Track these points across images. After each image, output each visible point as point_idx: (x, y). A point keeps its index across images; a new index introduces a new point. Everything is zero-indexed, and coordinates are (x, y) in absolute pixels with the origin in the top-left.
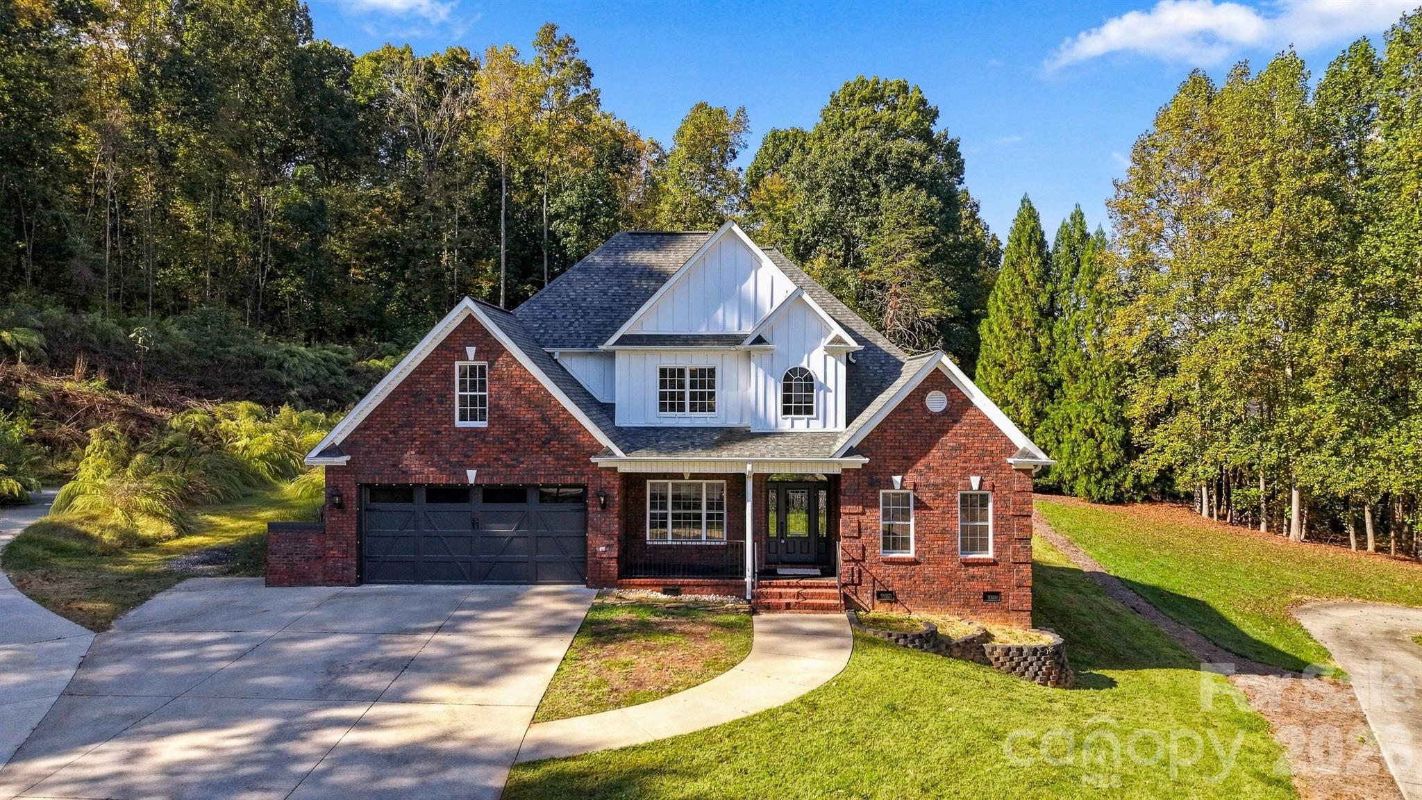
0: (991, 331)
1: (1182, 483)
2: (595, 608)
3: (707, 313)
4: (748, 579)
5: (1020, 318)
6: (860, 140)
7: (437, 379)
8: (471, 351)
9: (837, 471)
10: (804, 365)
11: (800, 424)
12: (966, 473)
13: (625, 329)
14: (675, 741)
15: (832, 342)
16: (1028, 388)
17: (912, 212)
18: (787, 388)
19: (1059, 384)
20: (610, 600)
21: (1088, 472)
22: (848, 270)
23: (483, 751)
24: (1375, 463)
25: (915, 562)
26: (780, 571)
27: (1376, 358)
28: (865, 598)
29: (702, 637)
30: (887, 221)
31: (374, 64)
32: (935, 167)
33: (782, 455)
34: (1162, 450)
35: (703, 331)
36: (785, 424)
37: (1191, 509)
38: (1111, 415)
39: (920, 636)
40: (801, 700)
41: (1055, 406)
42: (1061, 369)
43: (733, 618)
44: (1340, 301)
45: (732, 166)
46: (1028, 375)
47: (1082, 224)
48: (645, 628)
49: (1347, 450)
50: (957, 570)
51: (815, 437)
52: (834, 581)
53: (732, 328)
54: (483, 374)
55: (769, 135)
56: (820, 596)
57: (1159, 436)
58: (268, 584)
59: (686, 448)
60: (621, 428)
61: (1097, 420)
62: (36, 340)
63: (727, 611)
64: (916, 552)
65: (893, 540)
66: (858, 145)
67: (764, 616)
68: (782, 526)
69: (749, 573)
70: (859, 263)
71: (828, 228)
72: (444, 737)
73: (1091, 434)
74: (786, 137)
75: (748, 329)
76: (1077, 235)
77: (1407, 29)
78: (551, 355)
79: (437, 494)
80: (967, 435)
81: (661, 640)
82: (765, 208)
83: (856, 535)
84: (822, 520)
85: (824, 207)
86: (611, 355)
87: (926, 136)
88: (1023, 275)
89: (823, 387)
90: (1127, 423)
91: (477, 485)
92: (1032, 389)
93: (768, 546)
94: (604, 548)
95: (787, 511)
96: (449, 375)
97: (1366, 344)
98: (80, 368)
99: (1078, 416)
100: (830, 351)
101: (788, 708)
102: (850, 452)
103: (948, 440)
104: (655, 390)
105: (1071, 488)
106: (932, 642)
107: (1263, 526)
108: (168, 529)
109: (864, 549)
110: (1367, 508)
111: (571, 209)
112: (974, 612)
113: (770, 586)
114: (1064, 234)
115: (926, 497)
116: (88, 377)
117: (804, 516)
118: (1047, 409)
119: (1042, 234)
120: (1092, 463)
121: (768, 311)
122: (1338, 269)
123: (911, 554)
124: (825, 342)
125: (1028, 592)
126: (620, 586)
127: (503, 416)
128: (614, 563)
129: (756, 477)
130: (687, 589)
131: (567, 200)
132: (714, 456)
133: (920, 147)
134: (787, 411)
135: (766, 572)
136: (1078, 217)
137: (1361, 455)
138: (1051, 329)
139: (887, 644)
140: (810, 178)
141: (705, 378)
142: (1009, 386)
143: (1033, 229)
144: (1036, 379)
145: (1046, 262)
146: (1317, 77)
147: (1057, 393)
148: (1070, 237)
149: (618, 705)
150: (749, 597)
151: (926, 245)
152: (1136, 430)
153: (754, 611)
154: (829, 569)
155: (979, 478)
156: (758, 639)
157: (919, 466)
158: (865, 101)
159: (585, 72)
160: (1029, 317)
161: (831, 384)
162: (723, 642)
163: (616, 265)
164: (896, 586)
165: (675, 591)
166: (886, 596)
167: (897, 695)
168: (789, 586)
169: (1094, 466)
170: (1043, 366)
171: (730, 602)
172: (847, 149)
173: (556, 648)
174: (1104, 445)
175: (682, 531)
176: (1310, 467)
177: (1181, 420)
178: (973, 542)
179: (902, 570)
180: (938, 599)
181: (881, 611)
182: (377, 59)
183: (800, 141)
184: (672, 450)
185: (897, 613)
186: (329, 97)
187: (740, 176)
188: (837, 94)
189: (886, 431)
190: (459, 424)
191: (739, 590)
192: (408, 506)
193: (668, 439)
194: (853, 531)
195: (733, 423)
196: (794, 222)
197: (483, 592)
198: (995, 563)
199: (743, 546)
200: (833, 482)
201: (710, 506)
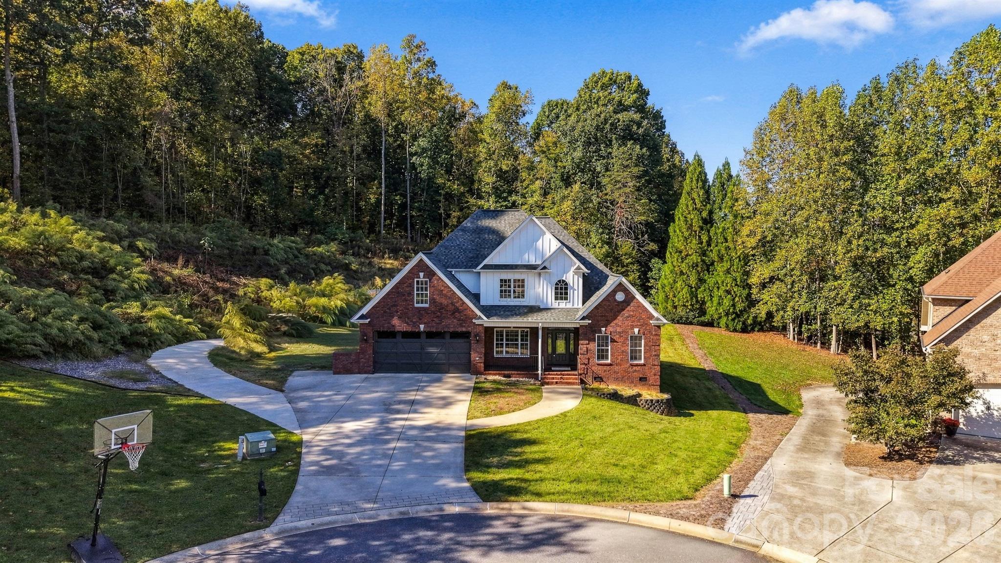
0: (675, 231)
1: (777, 321)
2: (476, 383)
3: (521, 254)
4: (540, 372)
5: (691, 225)
6: (601, 113)
7: (407, 286)
8: (422, 274)
9: (578, 326)
10: (564, 279)
11: (563, 304)
12: (633, 327)
13: (486, 262)
14: (518, 424)
15: (576, 269)
16: (695, 266)
17: (631, 159)
18: (556, 289)
19: (712, 264)
20: (482, 380)
21: (727, 314)
22: (594, 191)
23: (454, 427)
24: (870, 312)
25: (610, 365)
26: (553, 369)
27: (873, 257)
28: (589, 380)
29: (522, 394)
30: (616, 164)
31: (301, 57)
32: (645, 129)
33: (554, 319)
34: (766, 303)
35: (519, 263)
36: (555, 304)
37: (785, 336)
38: (741, 281)
39: (610, 394)
40: (561, 414)
41: (711, 276)
42: (714, 256)
43: (533, 387)
44: (855, 226)
45: (522, 121)
46: (695, 258)
47: (729, 169)
48: (498, 390)
49: (856, 305)
50: (628, 368)
51: (568, 310)
52: (576, 373)
53: (532, 261)
54: (426, 284)
55: (546, 103)
56: (570, 379)
57: (765, 296)
58: (334, 374)
59: (512, 315)
60: (483, 306)
61: (733, 285)
62: (154, 246)
63: (531, 385)
64: (611, 360)
65: (602, 355)
66: (600, 117)
67: (546, 386)
68: (554, 348)
69: (540, 369)
70: (600, 187)
71: (582, 166)
72: (438, 423)
73: (728, 292)
74: (556, 105)
75: (539, 262)
76: (725, 176)
77: (899, 74)
78: (451, 272)
79: (406, 335)
80: (633, 311)
81: (506, 395)
82: (544, 152)
83: (586, 353)
84: (572, 346)
85: (578, 154)
86: (479, 273)
87: (641, 108)
88: (693, 199)
89: (573, 288)
90: (750, 287)
91: (425, 332)
92: (697, 266)
93: (548, 358)
94: (477, 358)
95: (556, 339)
96: (411, 285)
97: (867, 249)
98: (180, 262)
99: (723, 282)
100: (575, 273)
101: (557, 416)
102: (583, 318)
103: (625, 313)
104: (498, 288)
105: (719, 323)
106: (615, 396)
107: (819, 344)
108: (265, 349)
109: (589, 359)
110: (873, 336)
111: (424, 150)
112: (635, 386)
113: (549, 374)
114: (719, 174)
115: (616, 338)
116: (185, 266)
117: (564, 342)
118: (706, 278)
119: (706, 175)
120: (729, 309)
121: (548, 255)
122: (854, 208)
123: (609, 361)
124: (573, 269)
125: (658, 377)
126: (484, 375)
127: (435, 302)
128: (482, 365)
129: (543, 328)
130: (513, 376)
131: (422, 144)
132: (525, 320)
133: (637, 117)
134: (556, 299)
135: (547, 368)
136: (727, 165)
137: (863, 308)
138: (709, 232)
139: (596, 397)
140: (570, 135)
141: (521, 283)
142: (684, 265)
143: (700, 173)
144: (699, 260)
145: (707, 192)
146: (849, 100)
147: (711, 268)
148: (721, 177)
149: (496, 415)
150: (540, 379)
151: (639, 177)
152: (754, 291)
153: (542, 385)
154: (574, 367)
155: (638, 329)
156: (544, 395)
157: (612, 324)
158: (604, 87)
159: (432, 64)
160: (696, 224)
161: (576, 287)
162: (530, 395)
163: (477, 227)
164: (602, 374)
165: (509, 376)
166: (598, 379)
167: (597, 413)
168: (557, 375)
169: (731, 311)
170: (704, 254)
171: (532, 381)
172: (593, 119)
173: (467, 396)
174: (737, 299)
175: (510, 350)
176: (839, 314)
177: (777, 287)
178: (635, 356)
179: (605, 368)
180: (619, 380)
181: (596, 385)
182: (302, 54)
183: (565, 107)
184: (507, 317)
185: (602, 386)
186: (275, 79)
187: (528, 128)
188: (588, 80)
189: (598, 309)
190: (416, 305)
191: (536, 377)
192: (394, 340)
193: (504, 311)
194: (584, 352)
195: (532, 303)
196: (561, 161)
197: (427, 376)
198: (644, 365)
199: (537, 358)
200: (576, 331)
201: (522, 340)
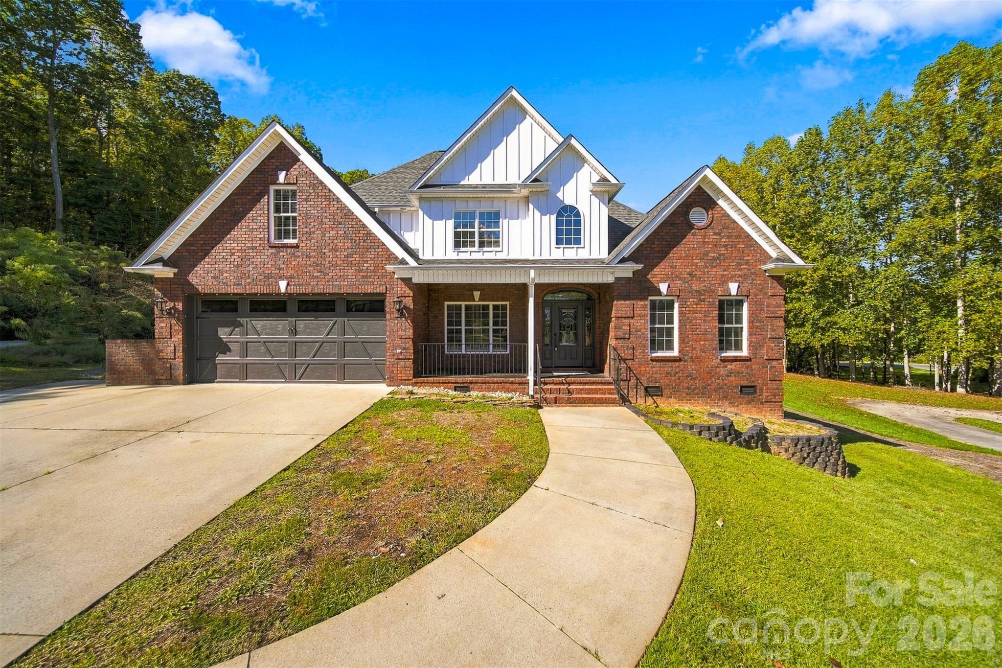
4: (531, 377)
7: (252, 200)
8: (282, 175)
10: (573, 203)
11: (571, 252)
12: (724, 281)
15: (596, 183)
18: (559, 223)
25: (679, 360)
26: (555, 373)
35: (489, 181)
36: (557, 253)
43: (518, 411)
50: (717, 367)
52: (604, 378)
54: (294, 198)
56: (597, 391)
58: (110, 384)
63: (513, 405)
64: (680, 352)
65: (659, 341)
67: (546, 408)
69: (531, 372)
80: (726, 246)
83: (627, 336)
89: (589, 221)
91: (289, 294)
93: (544, 353)
94: (400, 350)
96: (263, 196)
100: (595, 190)
103: (710, 251)
109: (634, 349)
112: (733, 404)
115: (689, 302)
123: (675, 353)
126: (413, 384)
127: (311, 233)
128: (409, 364)
129: (538, 286)
130: (476, 386)
134: (559, 242)
141: (492, 219)
150: (531, 393)
153: (538, 405)
155: (736, 285)
157: (684, 274)
161: (595, 220)
165: (464, 387)
166: (654, 390)
171: (514, 396)
178: (729, 342)
179: (667, 367)
180: (699, 393)
181: (650, 404)
185: (664, 406)
189: (653, 243)
191: (523, 387)
192: (233, 315)
194: (625, 334)
195: (514, 255)
198: (750, 360)
199: (526, 348)
201: (495, 323)
